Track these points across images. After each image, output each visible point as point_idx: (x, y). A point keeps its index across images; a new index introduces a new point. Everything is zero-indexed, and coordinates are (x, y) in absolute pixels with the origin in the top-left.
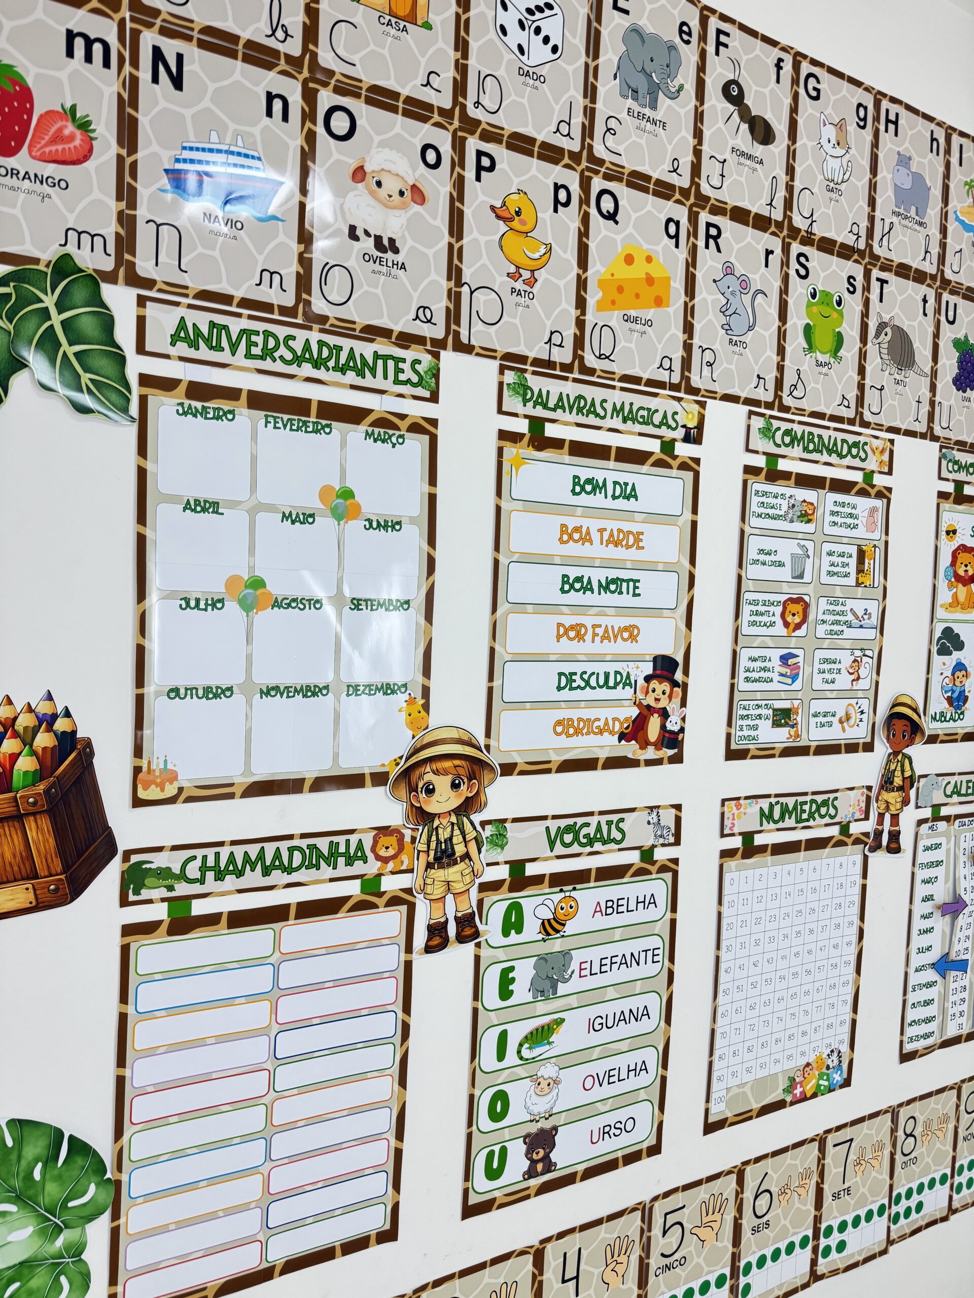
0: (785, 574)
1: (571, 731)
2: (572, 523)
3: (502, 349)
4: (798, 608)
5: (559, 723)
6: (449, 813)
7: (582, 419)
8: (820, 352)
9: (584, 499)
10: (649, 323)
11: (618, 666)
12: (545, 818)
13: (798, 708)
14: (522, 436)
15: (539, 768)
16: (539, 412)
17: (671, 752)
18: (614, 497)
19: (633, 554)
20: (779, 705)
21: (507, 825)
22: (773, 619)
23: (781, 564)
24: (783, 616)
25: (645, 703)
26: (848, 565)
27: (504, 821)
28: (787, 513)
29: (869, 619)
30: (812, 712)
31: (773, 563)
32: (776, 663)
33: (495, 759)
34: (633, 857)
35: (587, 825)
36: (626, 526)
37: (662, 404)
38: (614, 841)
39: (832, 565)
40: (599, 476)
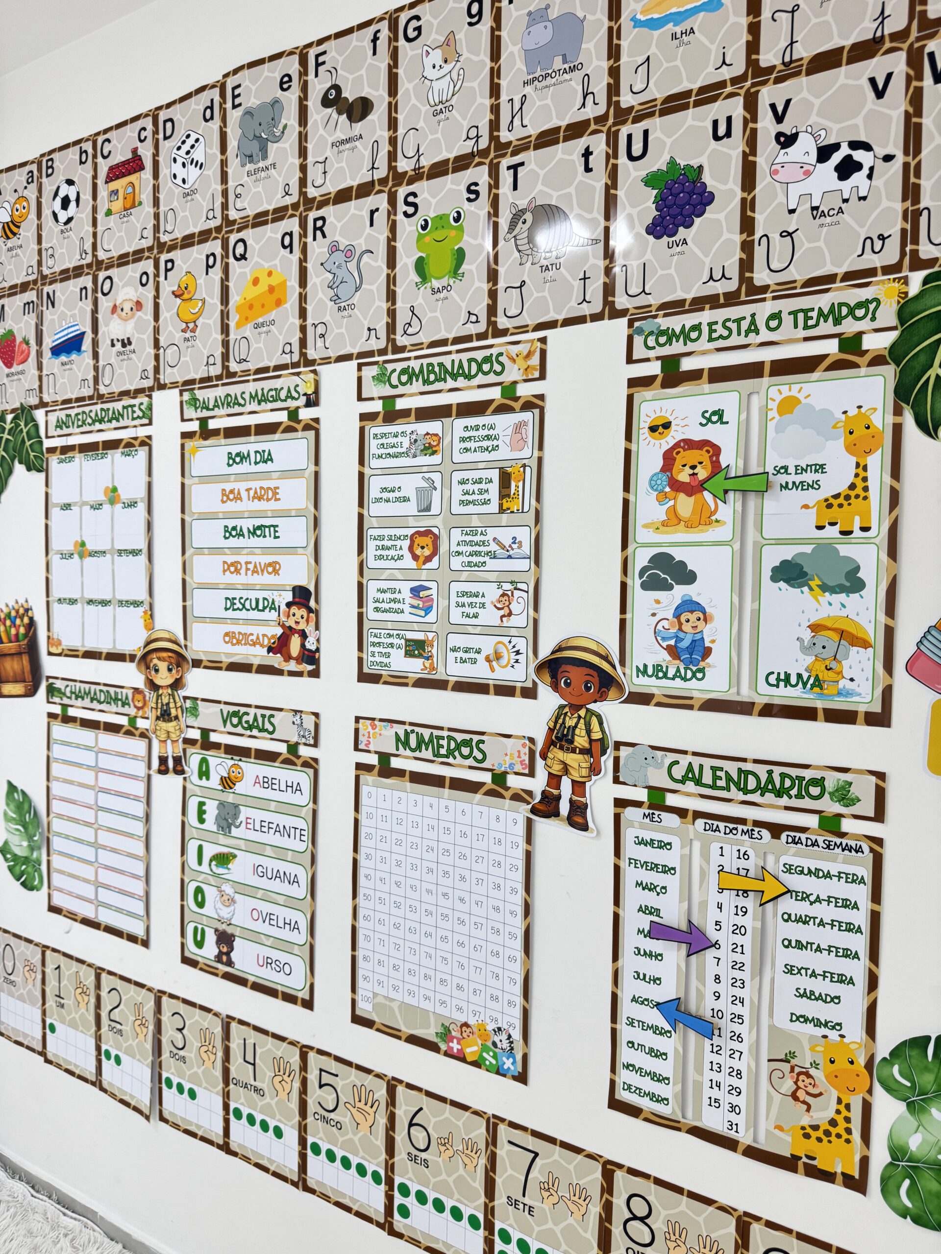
0: (411, 508)
1: (235, 641)
2: (228, 487)
3: (181, 380)
4: (427, 540)
5: (227, 634)
6: (167, 686)
7: (231, 411)
8: (436, 278)
9: (236, 469)
10: (272, 322)
11: (266, 594)
12: (219, 702)
13: (432, 641)
14: (194, 433)
15: (215, 665)
16: (205, 414)
17: (310, 668)
18: (256, 463)
19: (272, 505)
20: (410, 635)
21: (199, 702)
22: (401, 553)
23: (406, 499)
24: (411, 549)
25: (287, 624)
26: (487, 491)
27: (196, 699)
28: (409, 449)
29: (520, 547)
30: (450, 645)
31: (398, 499)
32: (406, 594)
33: (189, 655)
34: (282, 748)
35: (247, 714)
36: (266, 484)
37: (286, 382)
38: (266, 731)
39: (467, 493)
40: (244, 449)
